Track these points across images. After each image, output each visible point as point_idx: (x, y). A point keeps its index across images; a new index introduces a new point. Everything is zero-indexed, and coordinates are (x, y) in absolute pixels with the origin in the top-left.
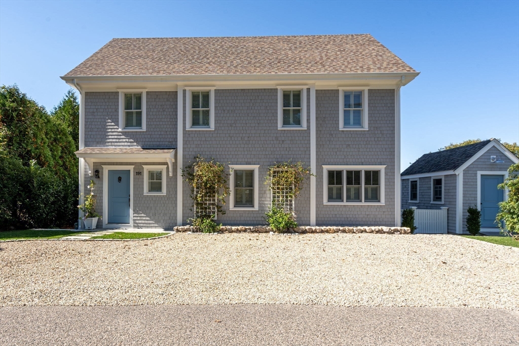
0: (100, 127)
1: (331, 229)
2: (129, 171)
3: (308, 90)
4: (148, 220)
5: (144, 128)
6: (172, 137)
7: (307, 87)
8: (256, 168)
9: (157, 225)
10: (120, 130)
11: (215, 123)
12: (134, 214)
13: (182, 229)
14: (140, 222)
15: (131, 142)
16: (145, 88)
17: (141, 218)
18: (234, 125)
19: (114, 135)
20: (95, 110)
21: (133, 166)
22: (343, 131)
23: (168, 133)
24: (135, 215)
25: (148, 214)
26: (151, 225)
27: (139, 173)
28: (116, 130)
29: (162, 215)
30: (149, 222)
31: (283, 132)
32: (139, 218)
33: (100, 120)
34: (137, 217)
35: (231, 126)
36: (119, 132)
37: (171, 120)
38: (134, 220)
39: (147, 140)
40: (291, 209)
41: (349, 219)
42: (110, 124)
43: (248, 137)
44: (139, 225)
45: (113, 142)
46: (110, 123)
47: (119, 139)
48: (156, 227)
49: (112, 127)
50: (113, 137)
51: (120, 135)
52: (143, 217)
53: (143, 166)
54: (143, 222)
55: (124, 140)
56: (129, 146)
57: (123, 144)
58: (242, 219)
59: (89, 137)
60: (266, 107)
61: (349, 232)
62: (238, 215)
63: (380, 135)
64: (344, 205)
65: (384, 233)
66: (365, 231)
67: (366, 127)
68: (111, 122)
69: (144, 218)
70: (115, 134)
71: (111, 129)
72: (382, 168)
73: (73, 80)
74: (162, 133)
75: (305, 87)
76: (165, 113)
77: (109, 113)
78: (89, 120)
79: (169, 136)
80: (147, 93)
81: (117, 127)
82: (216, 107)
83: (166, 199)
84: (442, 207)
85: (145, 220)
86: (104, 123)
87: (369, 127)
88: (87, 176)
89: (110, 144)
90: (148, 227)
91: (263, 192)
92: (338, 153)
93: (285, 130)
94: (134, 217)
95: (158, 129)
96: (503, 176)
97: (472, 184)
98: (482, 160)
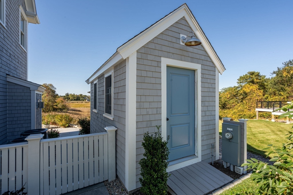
96: (194, 71)
97: (153, 81)
98: (170, 33)
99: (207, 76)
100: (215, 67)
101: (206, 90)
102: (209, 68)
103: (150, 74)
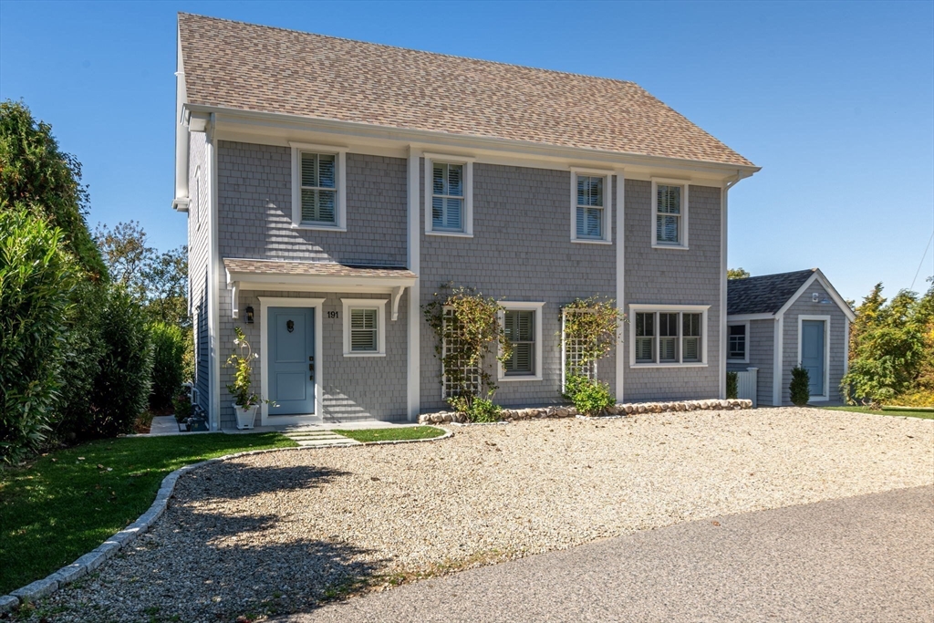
0: (253, 217)
1: (656, 406)
2: (313, 310)
3: (614, 177)
4: (351, 406)
5: (342, 224)
6: (394, 246)
7: (613, 173)
8: (538, 306)
9: (368, 415)
10: (294, 226)
11: (474, 225)
12: (324, 394)
13: (438, 417)
14: (337, 409)
15: (317, 252)
16: (344, 146)
17: (339, 402)
18: (504, 231)
19: (282, 236)
20: (241, 182)
21: (323, 300)
22: (656, 249)
23: (388, 237)
24: (326, 396)
25: (351, 394)
26: (357, 415)
27: (333, 314)
28: (285, 226)
29: (377, 394)
30: (353, 409)
31: (578, 247)
32: (334, 403)
33: (252, 203)
34: (331, 400)
35: (500, 232)
36: (293, 230)
37: (393, 214)
38: (325, 406)
39: (349, 249)
40: (592, 376)
41: (663, 390)
42: (272, 212)
43: (527, 253)
44: (336, 415)
45: (281, 250)
46: (274, 211)
47: (293, 244)
48: (366, 417)
49: (277, 219)
50: (280, 239)
51: (295, 237)
52: (342, 399)
53: (343, 300)
54: (343, 409)
55: (304, 247)
56: (313, 259)
57: (301, 254)
58: (518, 396)
59: (228, 237)
60: (554, 201)
61: (680, 410)
62: (512, 390)
63: (703, 259)
64: (657, 369)
65: (723, 408)
66: (700, 408)
67: (685, 244)
68: (276, 209)
69: (345, 402)
70: (283, 233)
71: (276, 222)
72: (704, 309)
73: (210, 114)
74: (377, 237)
75: (610, 173)
76: (382, 199)
77: (270, 190)
78: (229, 201)
79: (390, 244)
80: (348, 155)
81: (289, 220)
82: (474, 195)
83: (385, 363)
84: (749, 368)
85: (345, 406)
86: (261, 210)
87: (690, 245)
88: (225, 319)
89: (273, 253)
90: (351, 419)
91: (548, 348)
92: (650, 285)
93: (580, 244)
94: (324, 400)
95: (369, 230)
96: (823, 322)
97: (793, 333)
98: (804, 299)
99: (836, 325)
100: (845, 315)
101: (834, 338)
102: (838, 318)
103: (791, 328)
